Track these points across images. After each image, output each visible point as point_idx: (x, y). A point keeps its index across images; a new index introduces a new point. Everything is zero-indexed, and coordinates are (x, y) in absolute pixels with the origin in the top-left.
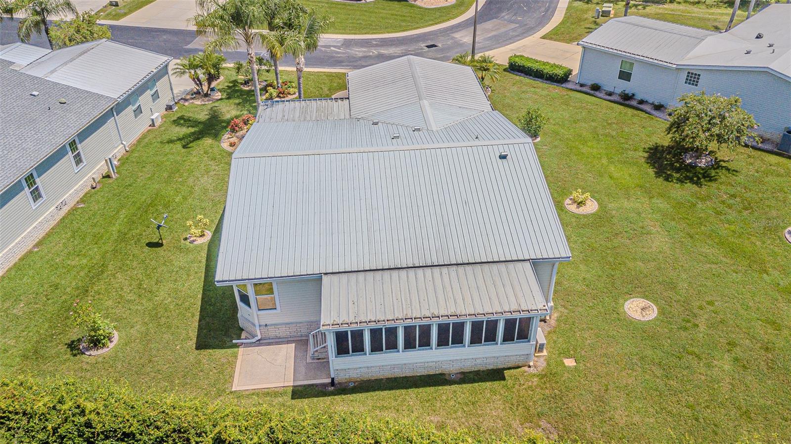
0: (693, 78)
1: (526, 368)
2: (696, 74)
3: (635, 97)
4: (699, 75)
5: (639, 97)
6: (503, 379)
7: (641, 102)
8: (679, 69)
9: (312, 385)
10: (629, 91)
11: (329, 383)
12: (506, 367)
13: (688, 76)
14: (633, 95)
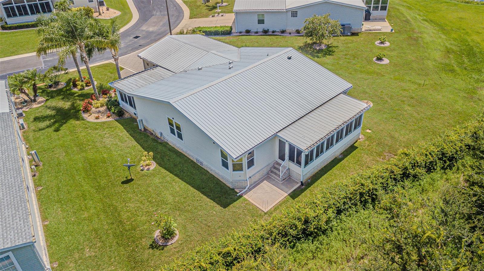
0: (294, 14)
1: (359, 140)
2: (295, 12)
3: (269, 31)
4: (297, 12)
5: (271, 30)
6: (357, 148)
7: (273, 32)
8: (287, 11)
9: (295, 190)
10: (266, 29)
11: (300, 185)
12: (353, 143)
13: (292, 13)
14: (268, 30)
